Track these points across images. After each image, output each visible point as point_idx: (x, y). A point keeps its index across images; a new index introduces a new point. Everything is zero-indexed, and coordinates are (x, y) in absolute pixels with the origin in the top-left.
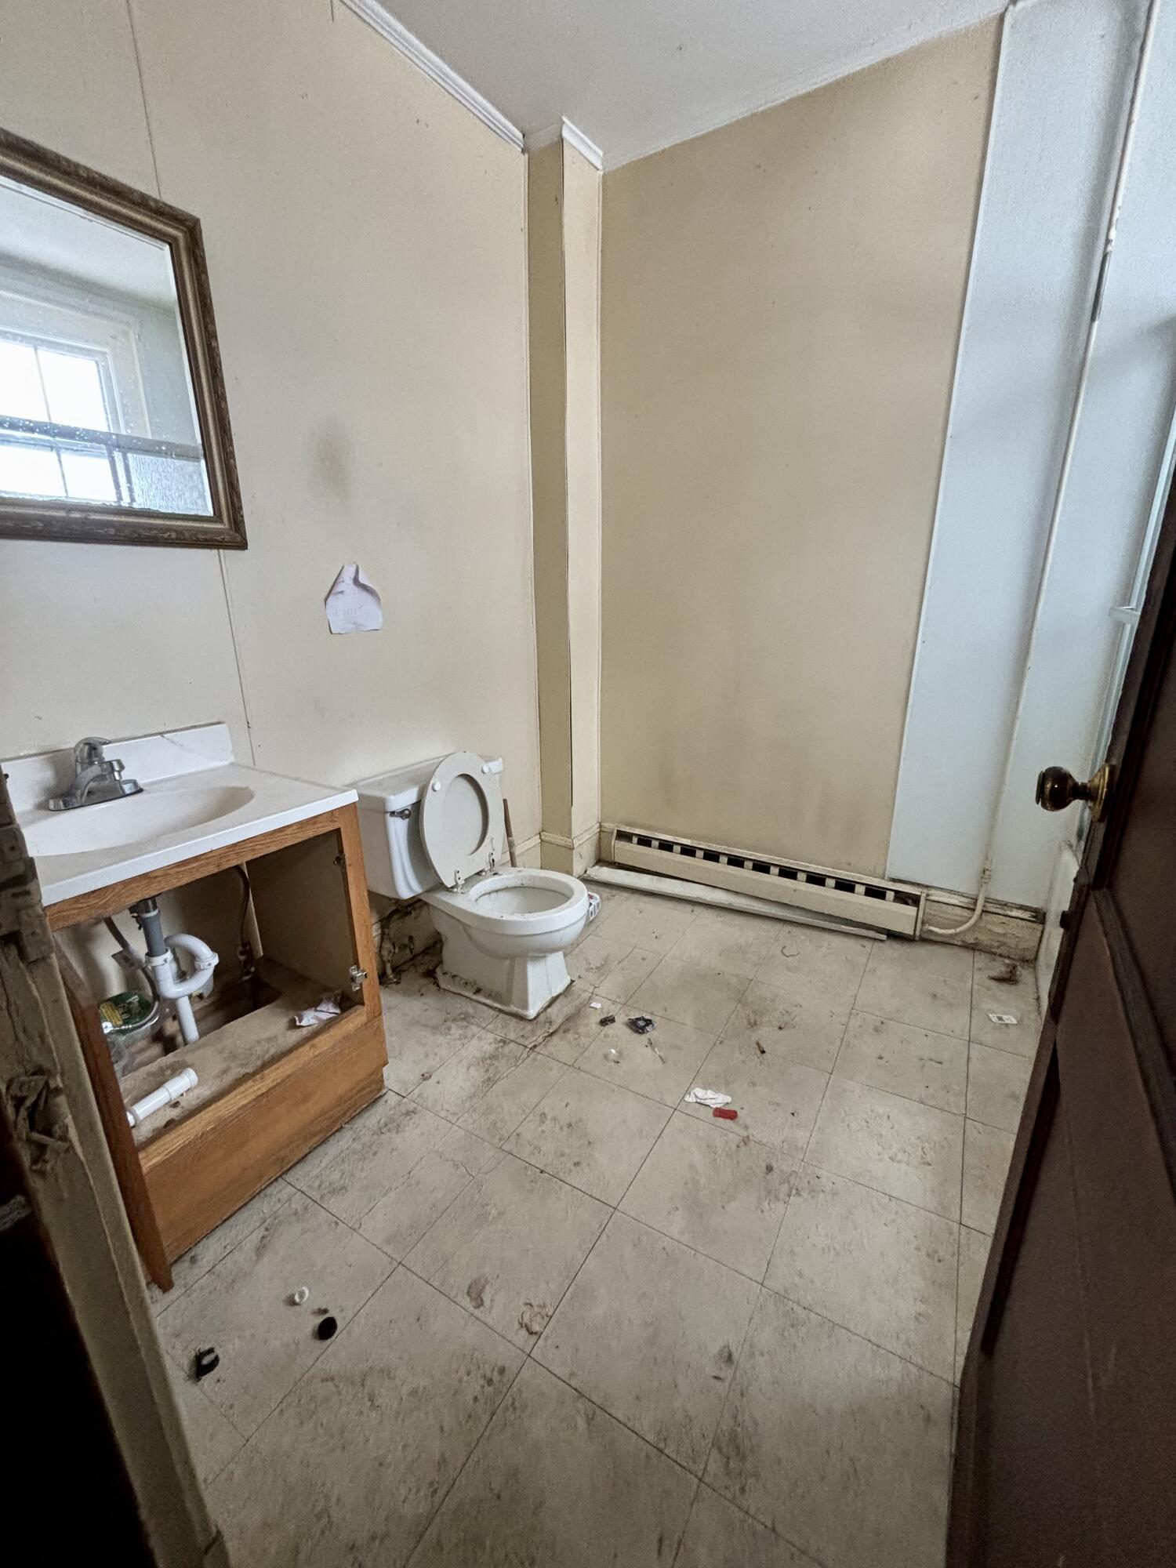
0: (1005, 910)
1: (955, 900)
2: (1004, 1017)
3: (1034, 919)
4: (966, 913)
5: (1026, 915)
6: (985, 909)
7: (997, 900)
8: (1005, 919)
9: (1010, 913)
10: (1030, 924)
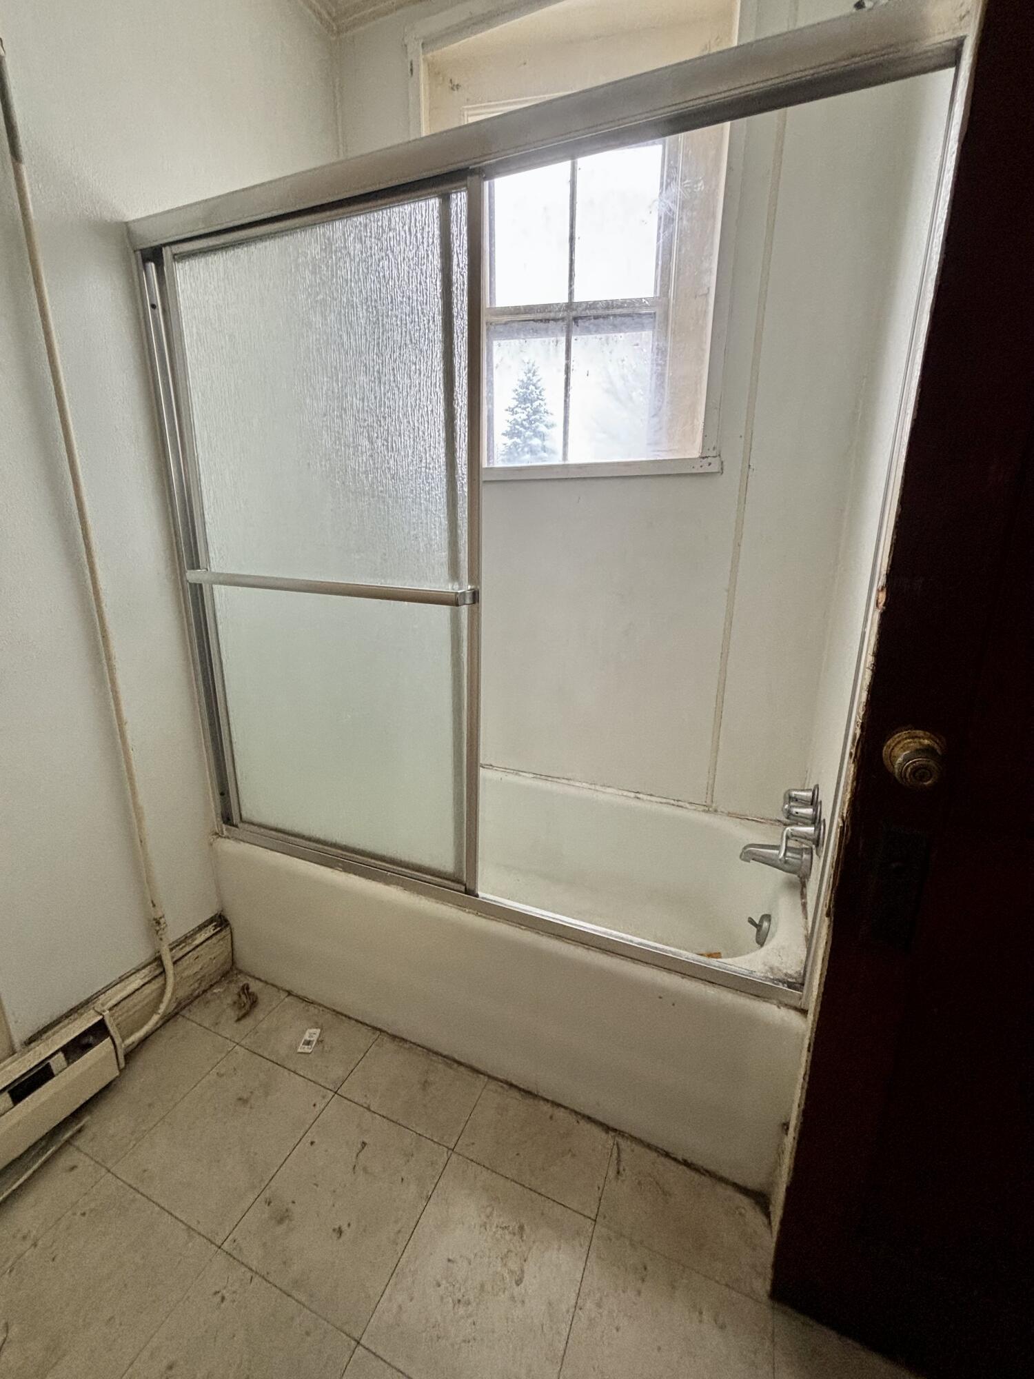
0: (189, 944)
1: (136, 982)
2: (307, 1037)
3: (219, 929)
4: (160, 980)
5: (210, 931)
6: (175, 959)
7: (176, 941)
8: (195, 953)
9: (197, 942)
10: (218, 936)
